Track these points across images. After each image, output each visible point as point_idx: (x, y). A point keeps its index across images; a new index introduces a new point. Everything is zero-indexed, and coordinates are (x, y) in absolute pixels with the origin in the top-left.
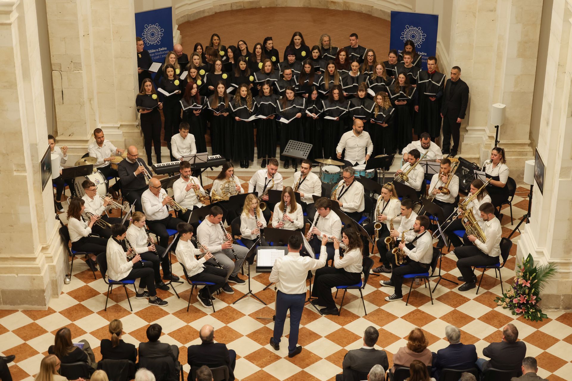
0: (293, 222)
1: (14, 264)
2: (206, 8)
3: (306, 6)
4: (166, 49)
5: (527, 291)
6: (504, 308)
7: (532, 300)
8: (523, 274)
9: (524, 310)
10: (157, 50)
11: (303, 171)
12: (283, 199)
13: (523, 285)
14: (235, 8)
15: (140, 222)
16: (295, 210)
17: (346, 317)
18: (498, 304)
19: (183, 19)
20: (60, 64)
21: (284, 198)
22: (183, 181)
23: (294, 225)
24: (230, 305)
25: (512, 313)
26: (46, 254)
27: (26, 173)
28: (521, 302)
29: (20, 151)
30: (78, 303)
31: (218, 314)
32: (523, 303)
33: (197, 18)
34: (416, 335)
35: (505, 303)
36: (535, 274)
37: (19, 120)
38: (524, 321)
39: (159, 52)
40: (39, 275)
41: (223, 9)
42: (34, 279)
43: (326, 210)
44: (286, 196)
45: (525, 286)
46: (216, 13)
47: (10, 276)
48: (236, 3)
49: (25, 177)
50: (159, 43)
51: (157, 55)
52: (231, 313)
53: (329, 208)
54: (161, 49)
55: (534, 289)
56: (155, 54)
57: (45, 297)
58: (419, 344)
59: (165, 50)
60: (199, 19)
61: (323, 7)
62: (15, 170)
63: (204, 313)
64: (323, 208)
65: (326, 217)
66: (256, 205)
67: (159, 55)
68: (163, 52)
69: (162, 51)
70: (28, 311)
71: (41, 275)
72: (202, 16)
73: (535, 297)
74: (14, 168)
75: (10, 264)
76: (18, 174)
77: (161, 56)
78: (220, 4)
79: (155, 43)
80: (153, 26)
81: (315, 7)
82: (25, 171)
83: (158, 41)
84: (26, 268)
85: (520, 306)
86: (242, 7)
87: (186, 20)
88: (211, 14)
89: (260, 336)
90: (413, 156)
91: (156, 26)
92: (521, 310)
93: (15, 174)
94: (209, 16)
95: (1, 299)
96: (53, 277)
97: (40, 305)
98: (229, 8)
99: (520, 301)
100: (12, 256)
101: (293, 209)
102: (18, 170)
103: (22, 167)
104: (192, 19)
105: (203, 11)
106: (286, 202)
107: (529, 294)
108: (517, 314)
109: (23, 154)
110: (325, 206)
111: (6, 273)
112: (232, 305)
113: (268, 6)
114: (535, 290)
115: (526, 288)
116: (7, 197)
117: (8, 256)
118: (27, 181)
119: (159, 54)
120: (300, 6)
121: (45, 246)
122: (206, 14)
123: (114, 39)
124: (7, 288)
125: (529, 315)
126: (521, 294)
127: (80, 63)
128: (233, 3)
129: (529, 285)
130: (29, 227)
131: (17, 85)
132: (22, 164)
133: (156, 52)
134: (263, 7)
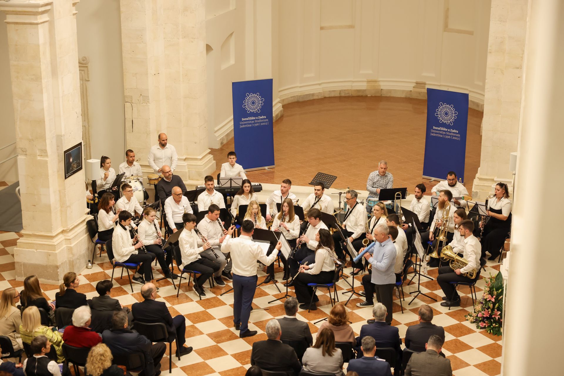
0: (288, 231)
1: (34, 241)
2: (315, 92)
3: (408, 97)
4: (265, 117)
5: (491, 306)
6: (472, 322)
7: (496, 315)
8: (489, 289)
9: (487, 324)
10: (257, 118)
11: (316, 193)
12: (283, 209)
13: (488, 300)
14: (343, 95)
15: (149, 216)
16: (293, 220)
17: (317, 315)
18: (467, 318)
19: (292, 99)
20: (132, 96)
21: (283, 207)
22: (207, 193)
23: (291, 234)
24: (218, 296)
25: (477, 327)
26: (65, 236)
27: (48, 158)
28: (485, 316)
29: (42, 137)
30: (89, 282)
31: (203, 301)
32: (487, 318)
33: (306, 100)
34: (338, 310)
35: (472, 317)
36: (501, 290)
37: (43, 109)
38: (486, 334)
39: (258, 119)
40: (54, 252)
41: (332, 95)
42: (50, 255)
43: (316, 219)
44: (284, 206)
45: (490, 301)
46: (325, 98)
47: (30, 251)
48: (345, 90)
49: (46, 162)
50: (259, 111)
51: (257, 123)
52: (215, 302)
53: (318, 218)
54: (261, 118)
55: (497, 304)
56: (255, 121)
57: (59, 273)
58: (340, 319)
59: (264, 119)
60: (308, 101)
61: (422, 98)
62: (39, 155)
63: (191, 299)
64: (313, 218)
65: (316, 227)
66: (257, 211)
67: (259, 123)
68: (263, 121)
69: (262, 119)
70: (43, 284)
71: (56, 252)
72: (311, 98)
73: (499, 313)
74: (38, 153)
75: (32, 240)
76: (42, 159)
77: (261, 124)
78: (330, 90)
79: (255, 111)
80: (254, 95)
81: (416, 97)
82: (47, 156)
83: (258, 110)
84: (44, 245)
85: (483, 319)
86: (350, 95)
87: (296, 100)
88: (320, 97)
89: (230, 320)
90: (420, 190)
91: (257, 95)
92: (484, 324)
93: (39, 158)
94: (318, 99)
95: (23, 272)
96: (70, 258)
97: (54, 280)
98: (337, 95)
99: (484, 314)
100: (34, 233)
101: (291, 219)
102: (41, 155)
103: (44, 152)
104: (301, 100)
105: (313, 95)
106: (285, 211)
107: (493, 310)
108: (481, 328)
109: (45, 140)
110: (315, 215)
111: (27, 248)
112: (219, 297)
113: (373, 95)
114: (499, 305)
115: (491, 302)
116: (31, 179)
117: (31, 233)
118: (47, 165)
119: (258, 121)
120: (402, 97)
121: (65, 229)
122: (315, 97)
123: (183, 81)
124: (28, 262)
125: (491, 328)
126: (486, 308)
127: (148, 96)
128: (342, 90)
129: (493, 300)
130: (48, 208)
131: (41, 79)
132: (45, 150)
133: (256, 119)
134: (368, 96)
